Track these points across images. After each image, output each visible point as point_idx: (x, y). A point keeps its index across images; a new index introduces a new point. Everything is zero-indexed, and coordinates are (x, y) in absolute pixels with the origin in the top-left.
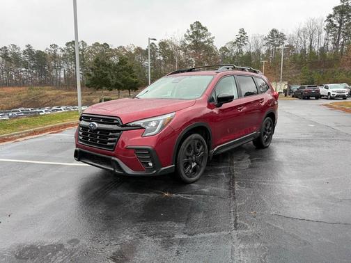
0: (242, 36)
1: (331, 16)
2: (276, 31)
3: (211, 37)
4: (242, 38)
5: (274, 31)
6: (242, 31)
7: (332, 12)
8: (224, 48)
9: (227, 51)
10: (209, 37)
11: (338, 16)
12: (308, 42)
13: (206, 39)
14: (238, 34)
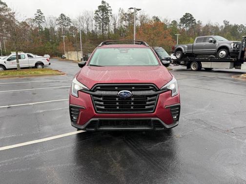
0: (39, 15)
1: (97, 11)
2: (64, 15)
3: (11, 12)
4: (40, 17)
5: (62, 15)
6: (39, 11)
7: (97, 9)
8: (24, 23)
9: (27, 25)
10: (10, 12)
11: (101, 11)
12: (85, 26)
13: (7, 13)
14: (36, 13)
